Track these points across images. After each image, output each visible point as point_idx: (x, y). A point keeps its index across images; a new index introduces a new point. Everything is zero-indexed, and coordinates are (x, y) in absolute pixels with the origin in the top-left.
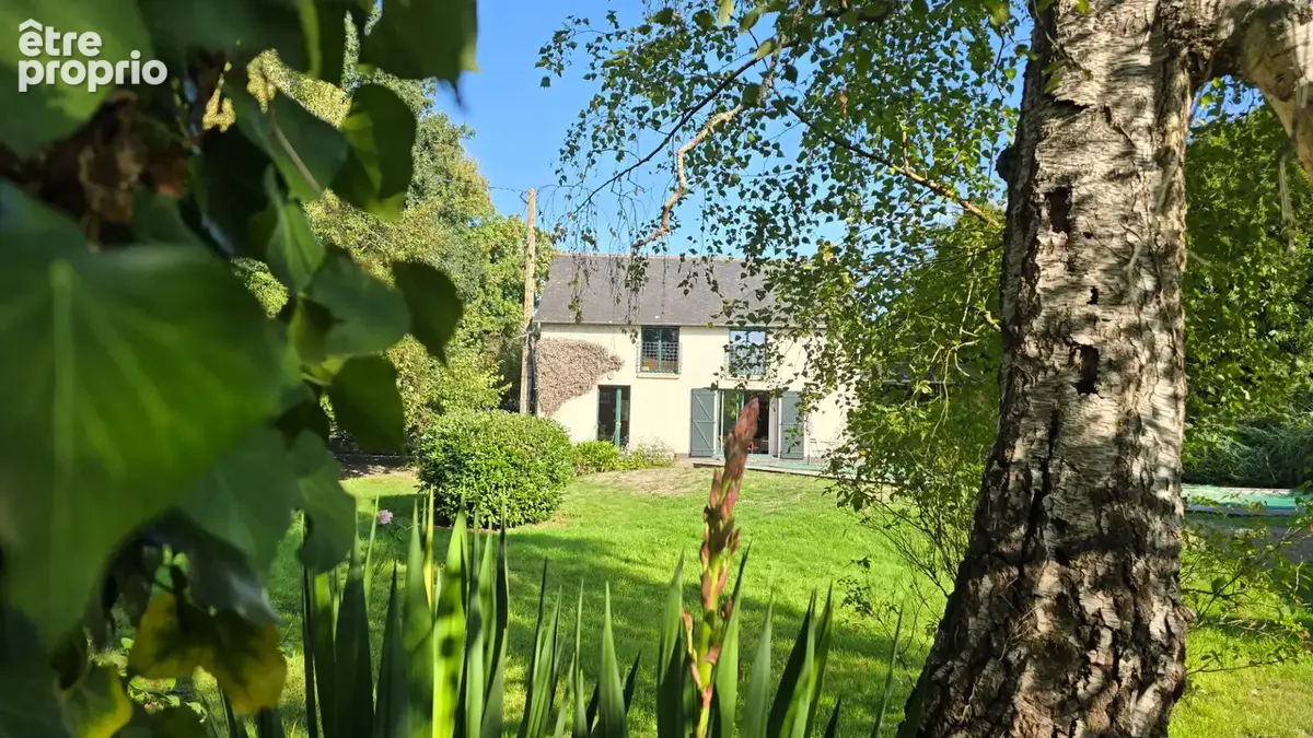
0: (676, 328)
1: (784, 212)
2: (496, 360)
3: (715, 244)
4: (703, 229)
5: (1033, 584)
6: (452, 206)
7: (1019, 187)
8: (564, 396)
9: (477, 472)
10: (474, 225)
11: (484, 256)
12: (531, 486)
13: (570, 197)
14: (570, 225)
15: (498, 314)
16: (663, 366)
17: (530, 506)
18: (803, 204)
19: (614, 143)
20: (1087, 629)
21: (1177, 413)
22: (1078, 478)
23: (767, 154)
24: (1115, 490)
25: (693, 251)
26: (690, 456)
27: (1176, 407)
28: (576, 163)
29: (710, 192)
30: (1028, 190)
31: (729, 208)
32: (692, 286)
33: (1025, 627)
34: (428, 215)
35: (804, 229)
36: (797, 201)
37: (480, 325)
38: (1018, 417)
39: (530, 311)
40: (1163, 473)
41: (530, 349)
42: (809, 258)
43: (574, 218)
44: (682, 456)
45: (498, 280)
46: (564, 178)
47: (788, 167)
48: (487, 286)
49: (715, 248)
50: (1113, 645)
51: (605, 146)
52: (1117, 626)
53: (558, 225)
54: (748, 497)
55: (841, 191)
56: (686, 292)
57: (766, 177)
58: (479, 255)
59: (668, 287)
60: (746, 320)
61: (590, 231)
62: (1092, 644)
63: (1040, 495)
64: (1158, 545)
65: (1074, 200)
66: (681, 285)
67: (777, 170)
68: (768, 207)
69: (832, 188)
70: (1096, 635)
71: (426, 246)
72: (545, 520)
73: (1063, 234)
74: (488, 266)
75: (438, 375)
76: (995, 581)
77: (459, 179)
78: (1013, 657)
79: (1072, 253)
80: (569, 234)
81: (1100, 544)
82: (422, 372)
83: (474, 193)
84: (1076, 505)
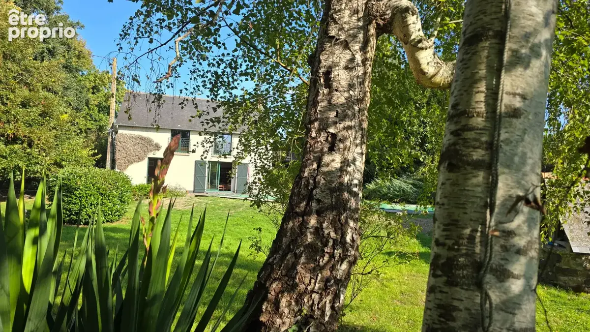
0: (189, 132)
1: (227, 75)
2: (93, 143)
3: (197, 86)
4: (191, 79)
5: (308, 223)
6: (70, 63)
7: (315, 69)
8: (130, 162)
9: (80, 197)
10: (83, 74)
11: (88, 90)
12: (110, 204)
13: (126, 59)
14: (126, 72)
15: (96, 121)
16: (181, 150)
17: (109, 214)
18: (236, 72)
19: (148, 34)
20: (325, 240)
21: (362, 160)
22: (326, 184)
23: (220, 47)
24: (338, 187)
25: (186, 89)
26: (194, 192)
27: (362, 157)
28: (129, 42)
29: (195, 62)
30: (317, 71)
31: (203, 70)
32: (185, 105)
33: (303, 240)
34: (56, 66)
35: (236, 83)
36: (233, 70)
37: (86, 125)
38: (307, 160)
39: (112, 119)
40: (356, 182)
41: (112, 138)
42: (239, 96)
43: (128, 69)
44: (190, 192)
45: (96, 103)
46: (121, 48)
47: (228, 54)
48: (90, 106)
49: (196, 89)
50: (333, 245)
51: (143, 35)
52: (335, 238)
53: (119, 71)
54: (219, 209)
55: (252, 67)
56: (182, 108)
57: (219, 58)
58: (86, 89)
59: (175, 105)
60: (209, 121)
61: (136, 76)
62: (326, 245)
63: (312, 190)
64: (351, 208)
65: (332, 76)
66: (180, 104)
67: (223, 55)
68: (220, 72)
69: (247, 65)
70: (328, 242)
71: (54, 82)
72: (117, 221)
73: (328, 89)
74: (90, 95)
75: (60, 149)
76: (294, 223)
77: (75, 49)
78: (297, 251)
79: (330, 97)
80: (126, 77)
81: (332, 208)
82: (51, 147)
83: (84, 57)
84: (325, 193)
